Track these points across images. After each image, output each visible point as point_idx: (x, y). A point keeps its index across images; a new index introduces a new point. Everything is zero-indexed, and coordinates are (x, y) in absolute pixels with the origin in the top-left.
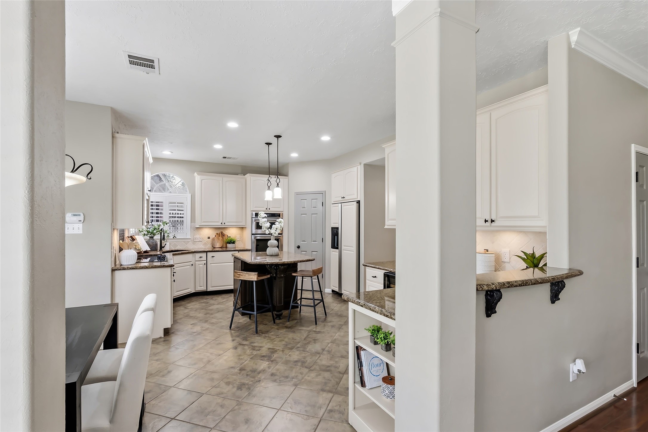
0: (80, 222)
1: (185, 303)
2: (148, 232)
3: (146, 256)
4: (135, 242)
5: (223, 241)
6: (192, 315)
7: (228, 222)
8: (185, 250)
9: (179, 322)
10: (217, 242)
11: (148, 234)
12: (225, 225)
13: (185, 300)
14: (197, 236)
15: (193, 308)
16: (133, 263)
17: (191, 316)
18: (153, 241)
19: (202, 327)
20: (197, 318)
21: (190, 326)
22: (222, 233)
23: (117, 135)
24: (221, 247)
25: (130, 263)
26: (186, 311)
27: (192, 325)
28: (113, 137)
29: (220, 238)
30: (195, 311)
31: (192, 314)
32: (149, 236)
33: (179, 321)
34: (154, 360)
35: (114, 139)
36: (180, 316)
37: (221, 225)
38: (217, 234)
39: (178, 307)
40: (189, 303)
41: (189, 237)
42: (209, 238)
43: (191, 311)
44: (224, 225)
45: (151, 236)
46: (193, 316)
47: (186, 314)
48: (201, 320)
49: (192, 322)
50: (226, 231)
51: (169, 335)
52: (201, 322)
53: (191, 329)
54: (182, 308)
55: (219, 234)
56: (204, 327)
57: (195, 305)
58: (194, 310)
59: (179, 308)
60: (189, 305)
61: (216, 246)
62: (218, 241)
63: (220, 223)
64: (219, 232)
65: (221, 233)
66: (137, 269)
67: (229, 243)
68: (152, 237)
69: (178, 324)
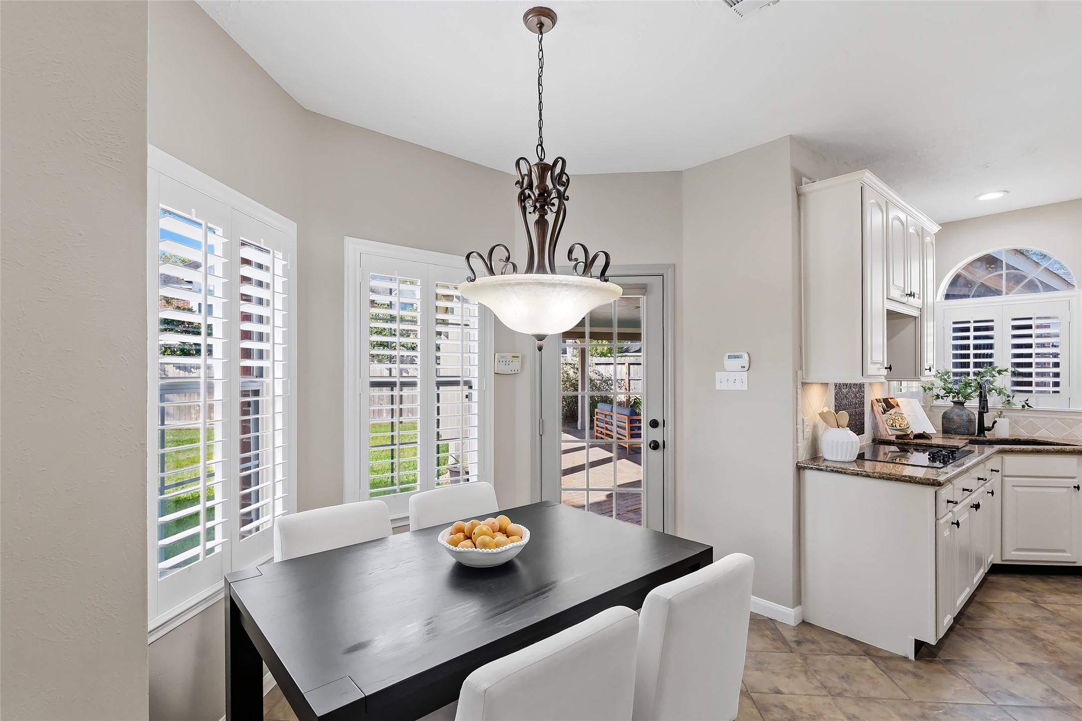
0: (743, 369)
1: (1045, 589)
2: (950, 391)
3: (917, 445)
4: (892, 411)
6: (1042, 635)
8: (1058, 444)
9: (985, 638)
11: (947, 396)
13: (1050, 580)
15: (1062, 613)
16: (847, 460)
17: (1036, 637)
18: (963, 413)
19: (1055, 692)
20: (1053, 653)
21: (1013, 669)
23: (806, 188)
25: (839, 459)
26: (1033, 614)
27: (1021, 670)
28: (799, 195)
30: (1062, 625)
31: (1049, 632)
32: (950, 398)
33: (988, 635)
34: (844, 713)
35: (802, 198)
36: (1003, 623)
39: (1014, 591)
40: (1056, 592)
43: (1048, 619)
45: (956, 399)
46: (1042, 640)
47: (1026, 623)
48: (1062, 666)
49: (1028, 658)
51: (931, 662)
52: (1061, 672)
53: (1011, 678)
54: (1023, 599)
56: (1062, 697)
57: (1074, 605)
58: (1062, 621)
59: (1014, 594)
60: (1054, 598)
66: (845, 473)
68: (962, 404)
69: (980, 642)
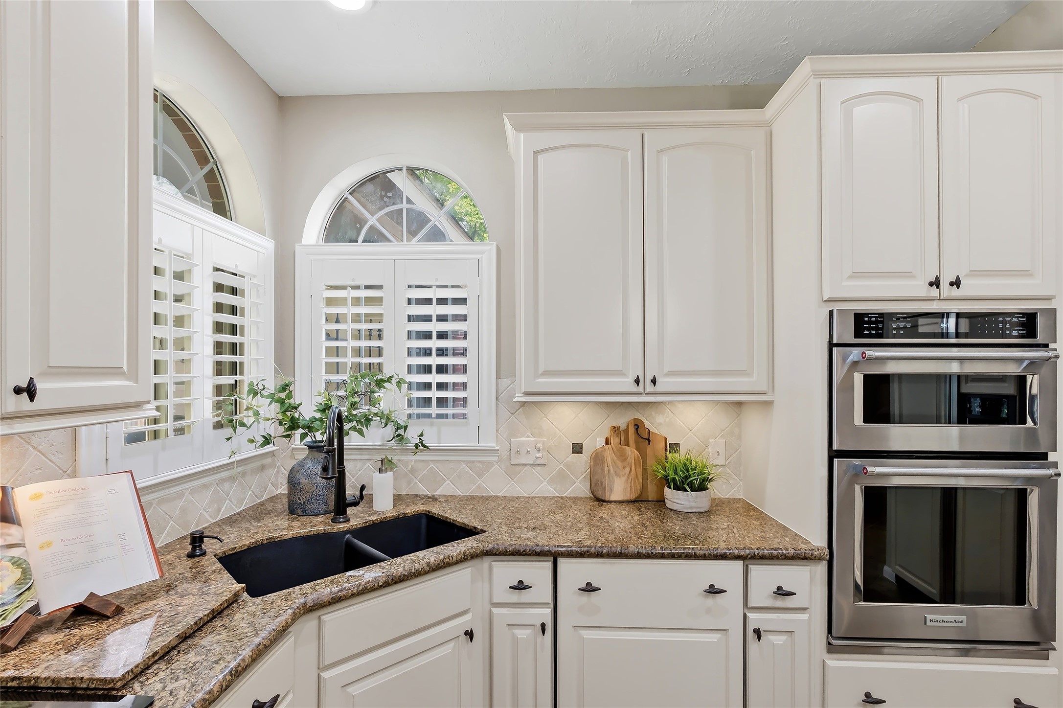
5: (645, 471)
7: (672, 373)
10: (617, 475)
12: (659, 388)
14: (527, 439)
22: (638, 425)
24: (633, 497)
29: (631, 452)
37: (634, 388)
38: (615, 429)
41: (491, 444)
42: (577, 449)
44: (649, 388)
50: (660, 419)
55: (626, 431)
61: (611, 490)
62: (620, 464)
63: (631, 379)
64: (622, 420)
65: (632, 430)
67: (679, 488)
